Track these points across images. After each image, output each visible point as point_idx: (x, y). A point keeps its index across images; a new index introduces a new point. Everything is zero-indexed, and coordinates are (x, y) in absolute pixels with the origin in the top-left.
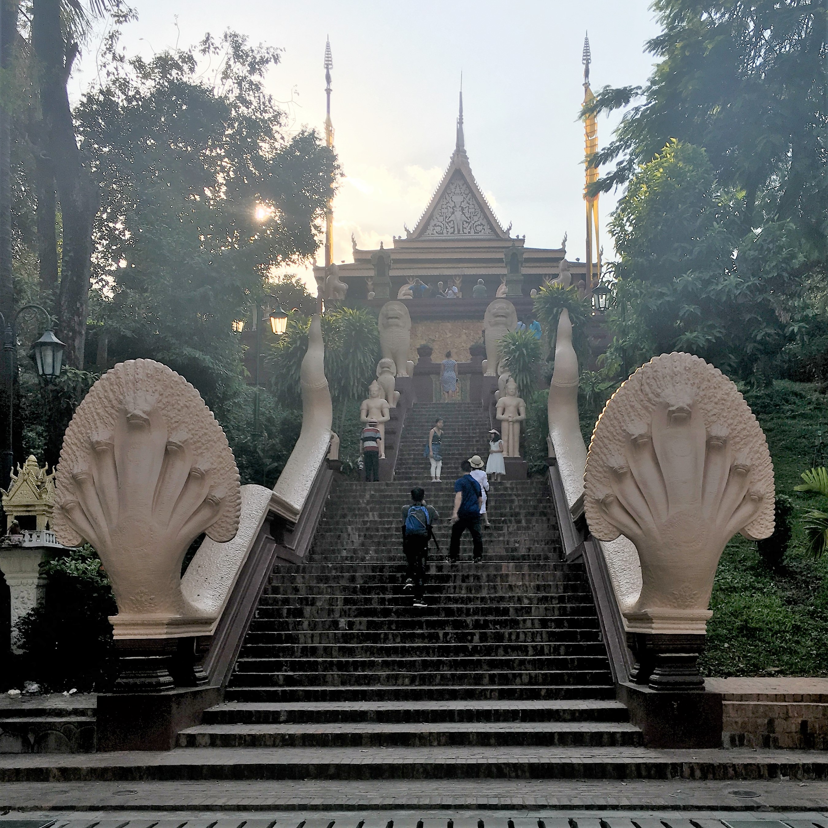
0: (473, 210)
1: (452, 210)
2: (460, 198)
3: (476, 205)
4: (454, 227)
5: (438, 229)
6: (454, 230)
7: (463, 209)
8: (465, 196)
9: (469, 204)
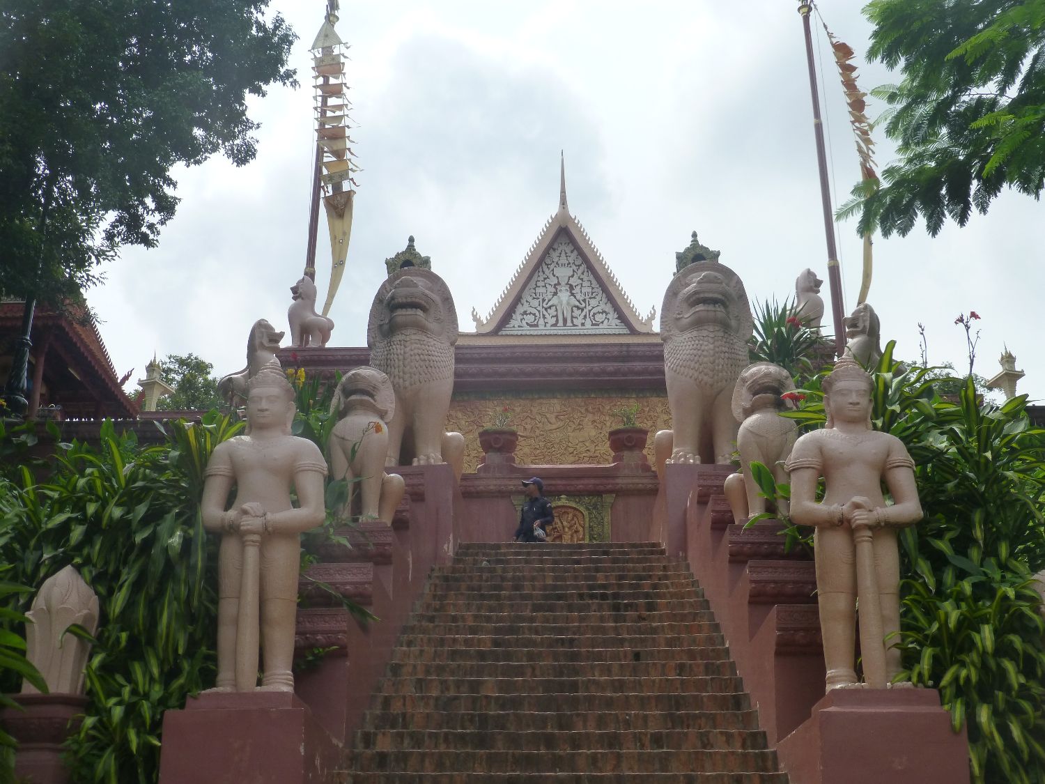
0: (590, 290)
1: (554, 290)
2: (569, 272)
3: (594, 282)
4: (557, 316)
5: (530, 319)
6: (557, 321)
7: (571, 287)
8: (575, 268)
9: (582, 279)
